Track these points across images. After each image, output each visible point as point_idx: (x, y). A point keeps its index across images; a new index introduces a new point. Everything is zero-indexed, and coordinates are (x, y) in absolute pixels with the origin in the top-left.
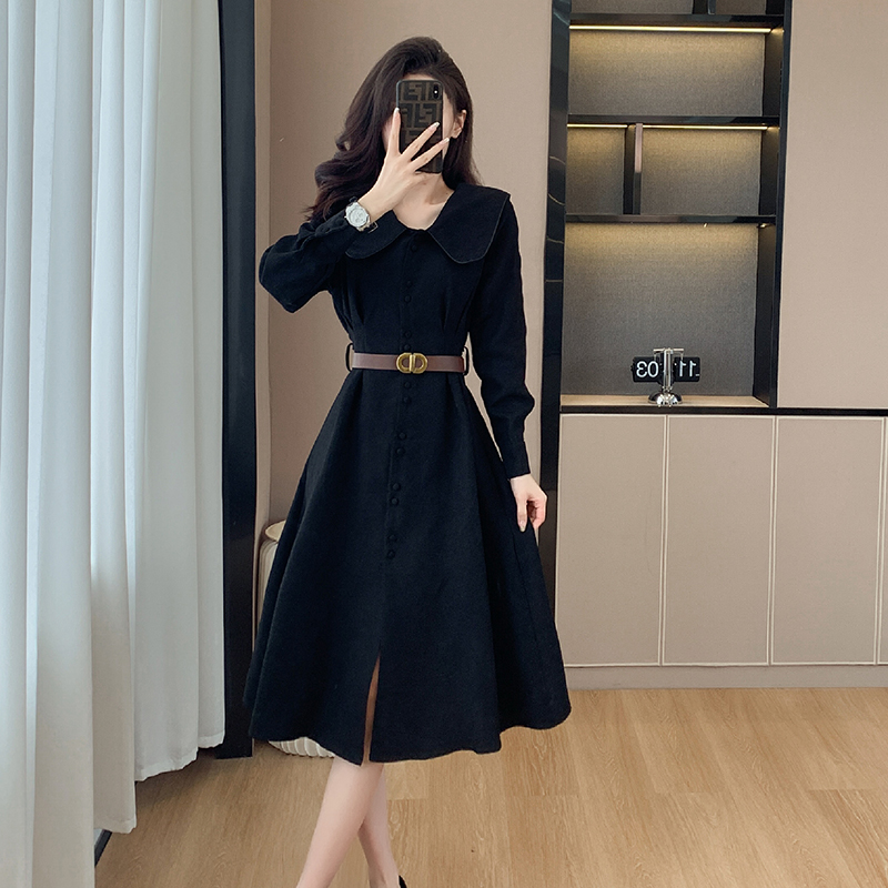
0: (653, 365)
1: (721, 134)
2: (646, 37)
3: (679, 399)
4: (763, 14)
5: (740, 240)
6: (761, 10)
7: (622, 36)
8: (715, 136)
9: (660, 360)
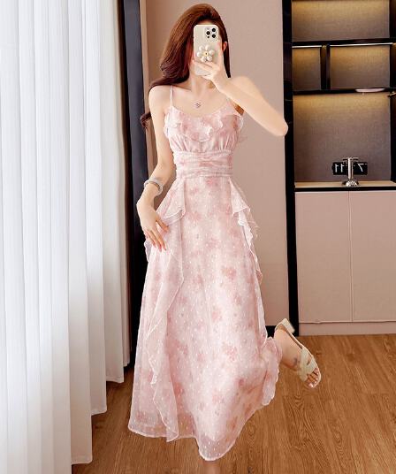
3: (357, 183)
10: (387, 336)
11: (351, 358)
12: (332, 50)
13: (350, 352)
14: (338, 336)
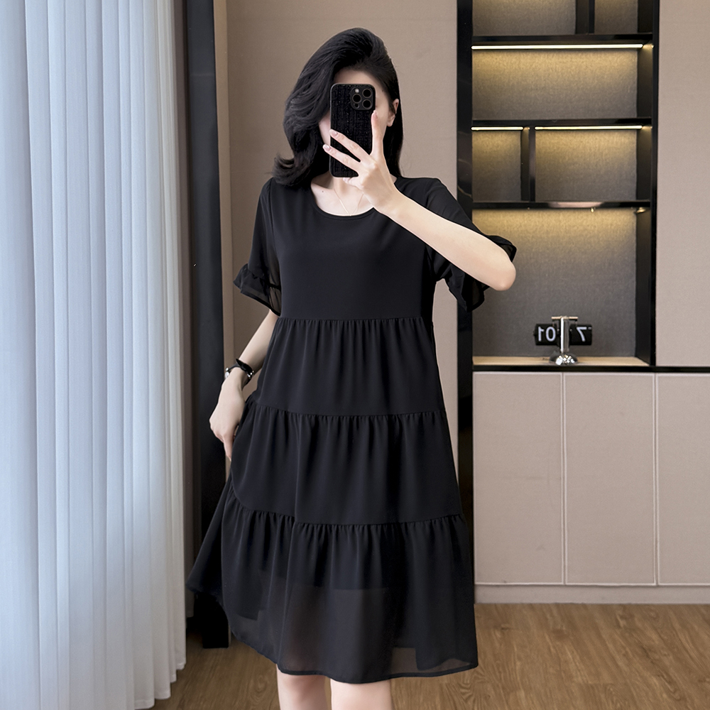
0: (551, 331)
1: (602, 134)
2: (536, 55)
3: (575, 360)
4: (635, 32)
5: (622, 222)
6: (633, 30)
7: (516, 55)
8: (597, 136)
9: (557, 327)
10: (624, 607)
11: (559, 635)
12: (537, 135)
13: (559, 627)
14: (541, 604)
